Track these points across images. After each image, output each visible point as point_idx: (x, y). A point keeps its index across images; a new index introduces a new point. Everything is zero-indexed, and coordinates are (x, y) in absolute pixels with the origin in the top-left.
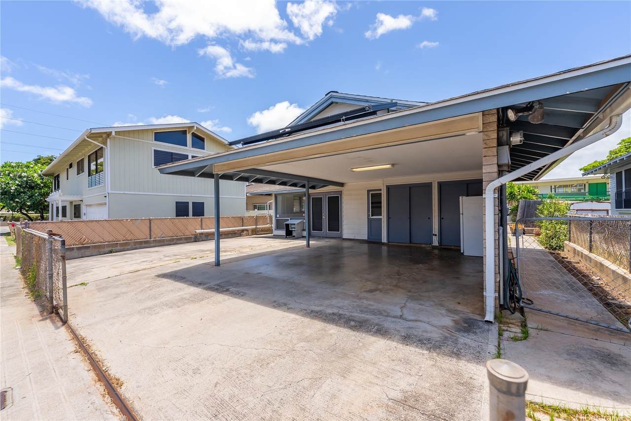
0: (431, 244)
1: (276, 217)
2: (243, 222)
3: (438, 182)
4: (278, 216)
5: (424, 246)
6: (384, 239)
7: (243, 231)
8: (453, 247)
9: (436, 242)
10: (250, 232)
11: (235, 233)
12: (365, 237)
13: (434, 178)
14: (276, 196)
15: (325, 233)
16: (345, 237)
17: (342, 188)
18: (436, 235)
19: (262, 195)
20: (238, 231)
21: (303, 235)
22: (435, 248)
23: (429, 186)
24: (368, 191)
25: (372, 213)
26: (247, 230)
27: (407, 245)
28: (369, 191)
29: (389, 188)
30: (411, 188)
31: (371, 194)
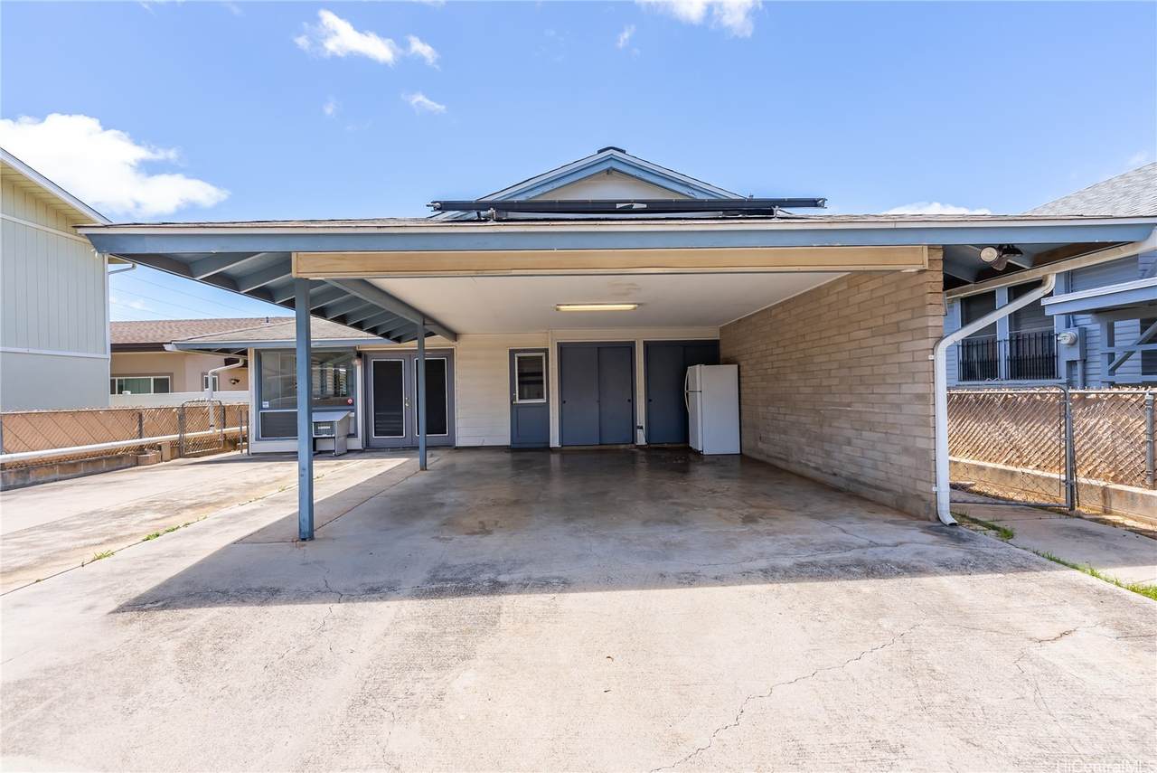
0: (633, 443)
1: (260, 407)
2: (141, 426)
3: (644, 342)
4: (266, 404)
5: (622, 447)
6: (555, 442)
7: (141, 449)
8: (666, 445)
9: (641, 439)
10: (166, 451)
11: (120, 458)
12: (507, 441)
13: (639, 336)
14: (258, 354)
15: (409, 437)
16: (459, 443)
17: (455, 343)
18: (642, 428)
19: (209, 350)
20: (127, 449)
21: (349, 448)
22: (640, 447)
23: (629, 347)
24: (510, 351)
25: (519, 394)
26: (152, 447)
27: (597, 447)
28: (512, 352)
29: (562, 348)
30: (601, 348)
31: (519, 358)
